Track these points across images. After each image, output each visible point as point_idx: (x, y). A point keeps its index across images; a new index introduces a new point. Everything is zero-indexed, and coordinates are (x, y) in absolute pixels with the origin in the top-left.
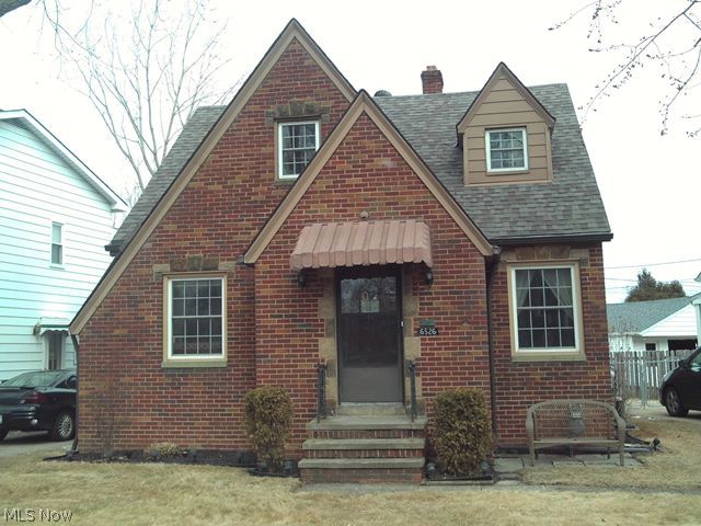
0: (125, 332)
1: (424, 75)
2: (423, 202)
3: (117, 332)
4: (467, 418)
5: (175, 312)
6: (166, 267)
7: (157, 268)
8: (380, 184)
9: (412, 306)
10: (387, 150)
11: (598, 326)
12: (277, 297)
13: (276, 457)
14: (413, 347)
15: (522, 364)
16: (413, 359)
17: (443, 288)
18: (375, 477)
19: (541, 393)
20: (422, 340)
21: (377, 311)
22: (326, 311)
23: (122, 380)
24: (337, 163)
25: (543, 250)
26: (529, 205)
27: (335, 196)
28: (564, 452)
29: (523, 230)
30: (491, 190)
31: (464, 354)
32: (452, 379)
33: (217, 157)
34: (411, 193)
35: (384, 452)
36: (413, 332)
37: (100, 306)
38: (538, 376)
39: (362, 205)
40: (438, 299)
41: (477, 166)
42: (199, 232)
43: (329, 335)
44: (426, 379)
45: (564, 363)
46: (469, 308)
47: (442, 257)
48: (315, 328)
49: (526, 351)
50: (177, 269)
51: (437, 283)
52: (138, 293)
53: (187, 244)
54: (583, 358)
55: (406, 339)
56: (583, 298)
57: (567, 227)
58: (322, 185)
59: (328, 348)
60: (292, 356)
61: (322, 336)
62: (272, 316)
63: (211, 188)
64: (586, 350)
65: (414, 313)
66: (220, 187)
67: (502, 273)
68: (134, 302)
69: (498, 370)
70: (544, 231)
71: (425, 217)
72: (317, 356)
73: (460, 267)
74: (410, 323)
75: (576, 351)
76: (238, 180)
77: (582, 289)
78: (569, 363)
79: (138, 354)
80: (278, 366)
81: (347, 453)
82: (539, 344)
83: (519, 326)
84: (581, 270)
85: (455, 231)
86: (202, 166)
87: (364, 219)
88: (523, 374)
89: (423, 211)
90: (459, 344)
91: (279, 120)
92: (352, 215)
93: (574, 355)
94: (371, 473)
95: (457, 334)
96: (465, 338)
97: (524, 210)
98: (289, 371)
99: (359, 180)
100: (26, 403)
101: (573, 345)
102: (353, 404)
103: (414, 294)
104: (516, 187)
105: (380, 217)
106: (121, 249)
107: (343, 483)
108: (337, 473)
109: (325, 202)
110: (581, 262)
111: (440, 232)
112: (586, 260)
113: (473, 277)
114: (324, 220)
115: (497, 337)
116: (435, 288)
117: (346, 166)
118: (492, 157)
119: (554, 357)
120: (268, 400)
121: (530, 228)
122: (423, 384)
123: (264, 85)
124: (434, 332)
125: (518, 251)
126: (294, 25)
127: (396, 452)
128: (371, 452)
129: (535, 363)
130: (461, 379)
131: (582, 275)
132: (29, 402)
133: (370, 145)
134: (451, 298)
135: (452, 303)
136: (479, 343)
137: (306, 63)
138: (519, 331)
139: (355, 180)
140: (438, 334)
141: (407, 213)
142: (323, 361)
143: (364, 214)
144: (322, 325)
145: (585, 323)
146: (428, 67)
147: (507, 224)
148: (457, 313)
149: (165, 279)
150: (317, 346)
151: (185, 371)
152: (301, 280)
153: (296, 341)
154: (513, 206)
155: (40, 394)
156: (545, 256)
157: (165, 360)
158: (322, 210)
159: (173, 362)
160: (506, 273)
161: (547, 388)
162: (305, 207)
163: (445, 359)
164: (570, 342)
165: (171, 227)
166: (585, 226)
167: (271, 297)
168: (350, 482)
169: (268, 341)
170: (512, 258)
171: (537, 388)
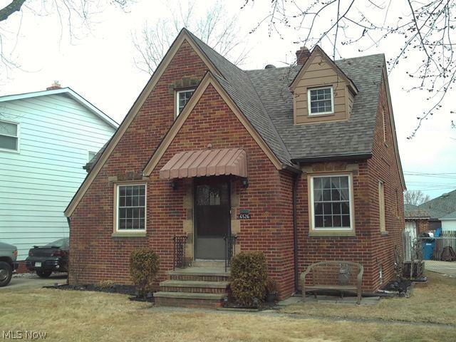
0: (93, 215)
1: (298, 53)
2: (243, 138)
3: (89, 216)
4: (248, 270)
5: (121, 204)
6: (115, 178)
7: (110, 179)
8: (219, 127)
9: (236, 201)
10: (222, 105)
11: (364, 213)
12: (161, 195)
13: (146, 289)
14: (236, 226)
15: (315, 238)
16: (235, 233)
17: (254, 190)
18: (195, 304)
19: (326, 256)
20: (241, 221)
21: (219, 204)
22: (188, 203)
23: (92, 243)
24: (195, 115)
25: (330, 165)
26: (328, 136)
27: (194, 135)
28: (338, 295)
29: (317, 152)
30: (308, 127)
31: (265, 231)
32: (258, 246)
33: (142, 113)
34: (236, 132)
35: (204, 289)
36: (236, 217)
37: (81, 201)
38: (325, 245)
39: (208, 140)
40: (251, 196)
41: (302, 112)
42: (133, 157)
43: (189, 219)
44: (243, 246)
45: (341, 237)
46: (269, 202)
47: (254, 171)
48: (181, 214)
49: (318, 229)
50: (120, 180)
51: (251, 187)
52: (100, 193)
53: (126, 164)
54: (354, 234)
55: (232, 221)
56: (355, 196)
57: (345, 150)
58: (187, 129)
59: (188, 226)
60: (168, 231)
61: (185, 219)
62: (158, 207)
63: (139, 131)
64: (356, 229)
65: (237, 205)
66: (144, 131)
67: (304, 180)
68: (98, 198)
69: (301, 241)
70: (330, 153)
71: (245, 147)
72: (182, 231)
73: (264, 177)
74: (235, 211)
75: (350, 230)
76: (154, 127)
77: (354, 190)
78: (344, 238)
79: (100, 229)
80: (161, 237)
81: (184, 289)
82: (328, 225)
83: (315, 214)
84: (354, 178)
85: (261, 155)
86: (134, 119)
87: (209, 148)
88: (316, 244)
89: (244, 142)
90: (263, 224)
91: (177, 90)
92: (203, 146)
93: (348, 232)
94: (193, 302)
95: (262, 218)
96: (266, 221)
97: (323, 139)
98: (166, 240)
99: (207, 126)
100: (54, 255)
101: (349, 225)
102: (202, 260)
103: (238, 194)
104: (324, 125)
105: (219, 147)
106: (91, 168)
107: (177, 306)
108: (175, 301)
109: (189, 139)
110: (354, 172)
111: (253, 155)
112: (356, 171)
113: (272, 183)
114: (187, 150)
115: (300, 220)
116: (249, 190)
117: (200, 117)
118: (312, 106)
119: (334, 233)
120: (140, 256)
121: (322, 151)
122: (242, 249)
123: (168, 68)
124: (248, 217)
125: (314, 166)
126: (184, 32)
127: (210, 290)
128: (197, 289)
129: (323, 237)
130: (264, 246)
131: (355, 180)
132: (55, 255)
133: (214, 103)
134: (258, 196)
135: (259, 199)
136: (274, 224)
137: (192, 54)
138: (315, 217)
139: (204, 125)
140: (250, 218)
141: (234, 144)
142: (185, 233)
143: (210, 145)
144: (185, 213)
145: (356, 212)
146: (301, 48)
147: (309, 149)
148: (262, 205)
149: (115, 185)
150: (182, 224)
151: (124, 239)
152: (173, 185)
153: (171, 222)
154: (317, 137)
155: (61, 251)
156: (330, 169)
157: (114, 232)
158: (186, 143)
159: (119, 234)
160: (306, 180)
161: (330, 253)
162: (177, 142)
163: (254, 233)
164: (347, 224)
165: (118, 155)
166: (356, 149)
167: (159, 195)
168: (180, 306)
169: (156, 222)
170: (310, 170)
171: (324, 253)
